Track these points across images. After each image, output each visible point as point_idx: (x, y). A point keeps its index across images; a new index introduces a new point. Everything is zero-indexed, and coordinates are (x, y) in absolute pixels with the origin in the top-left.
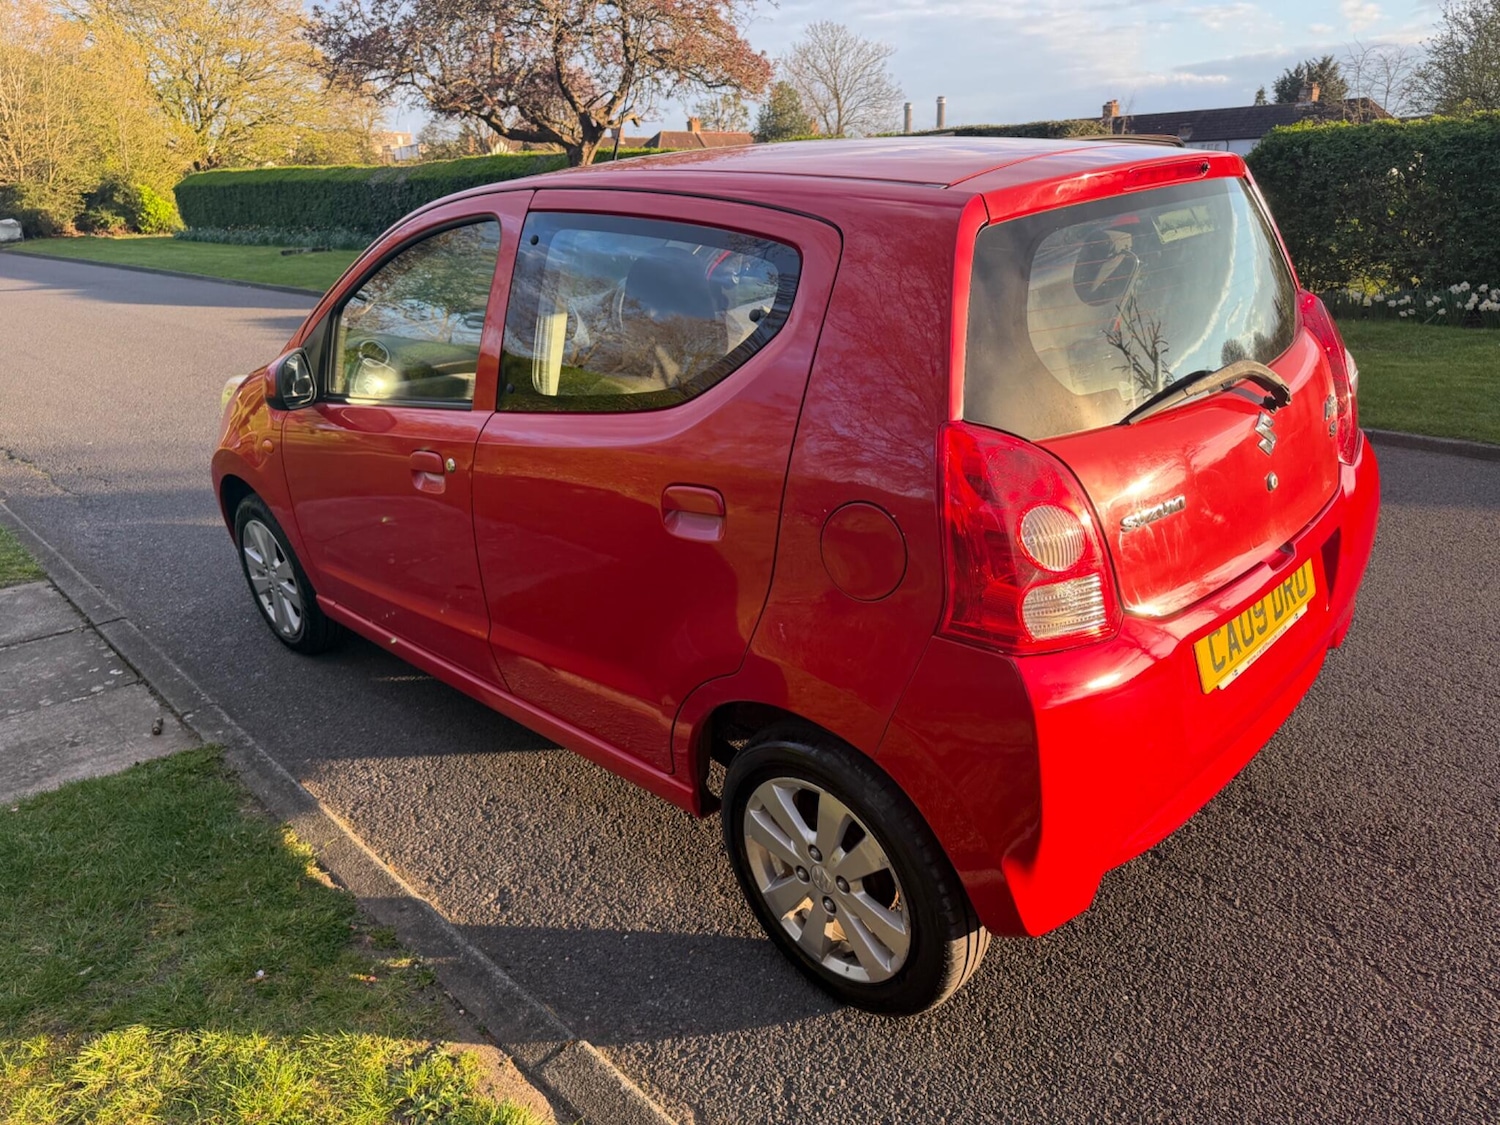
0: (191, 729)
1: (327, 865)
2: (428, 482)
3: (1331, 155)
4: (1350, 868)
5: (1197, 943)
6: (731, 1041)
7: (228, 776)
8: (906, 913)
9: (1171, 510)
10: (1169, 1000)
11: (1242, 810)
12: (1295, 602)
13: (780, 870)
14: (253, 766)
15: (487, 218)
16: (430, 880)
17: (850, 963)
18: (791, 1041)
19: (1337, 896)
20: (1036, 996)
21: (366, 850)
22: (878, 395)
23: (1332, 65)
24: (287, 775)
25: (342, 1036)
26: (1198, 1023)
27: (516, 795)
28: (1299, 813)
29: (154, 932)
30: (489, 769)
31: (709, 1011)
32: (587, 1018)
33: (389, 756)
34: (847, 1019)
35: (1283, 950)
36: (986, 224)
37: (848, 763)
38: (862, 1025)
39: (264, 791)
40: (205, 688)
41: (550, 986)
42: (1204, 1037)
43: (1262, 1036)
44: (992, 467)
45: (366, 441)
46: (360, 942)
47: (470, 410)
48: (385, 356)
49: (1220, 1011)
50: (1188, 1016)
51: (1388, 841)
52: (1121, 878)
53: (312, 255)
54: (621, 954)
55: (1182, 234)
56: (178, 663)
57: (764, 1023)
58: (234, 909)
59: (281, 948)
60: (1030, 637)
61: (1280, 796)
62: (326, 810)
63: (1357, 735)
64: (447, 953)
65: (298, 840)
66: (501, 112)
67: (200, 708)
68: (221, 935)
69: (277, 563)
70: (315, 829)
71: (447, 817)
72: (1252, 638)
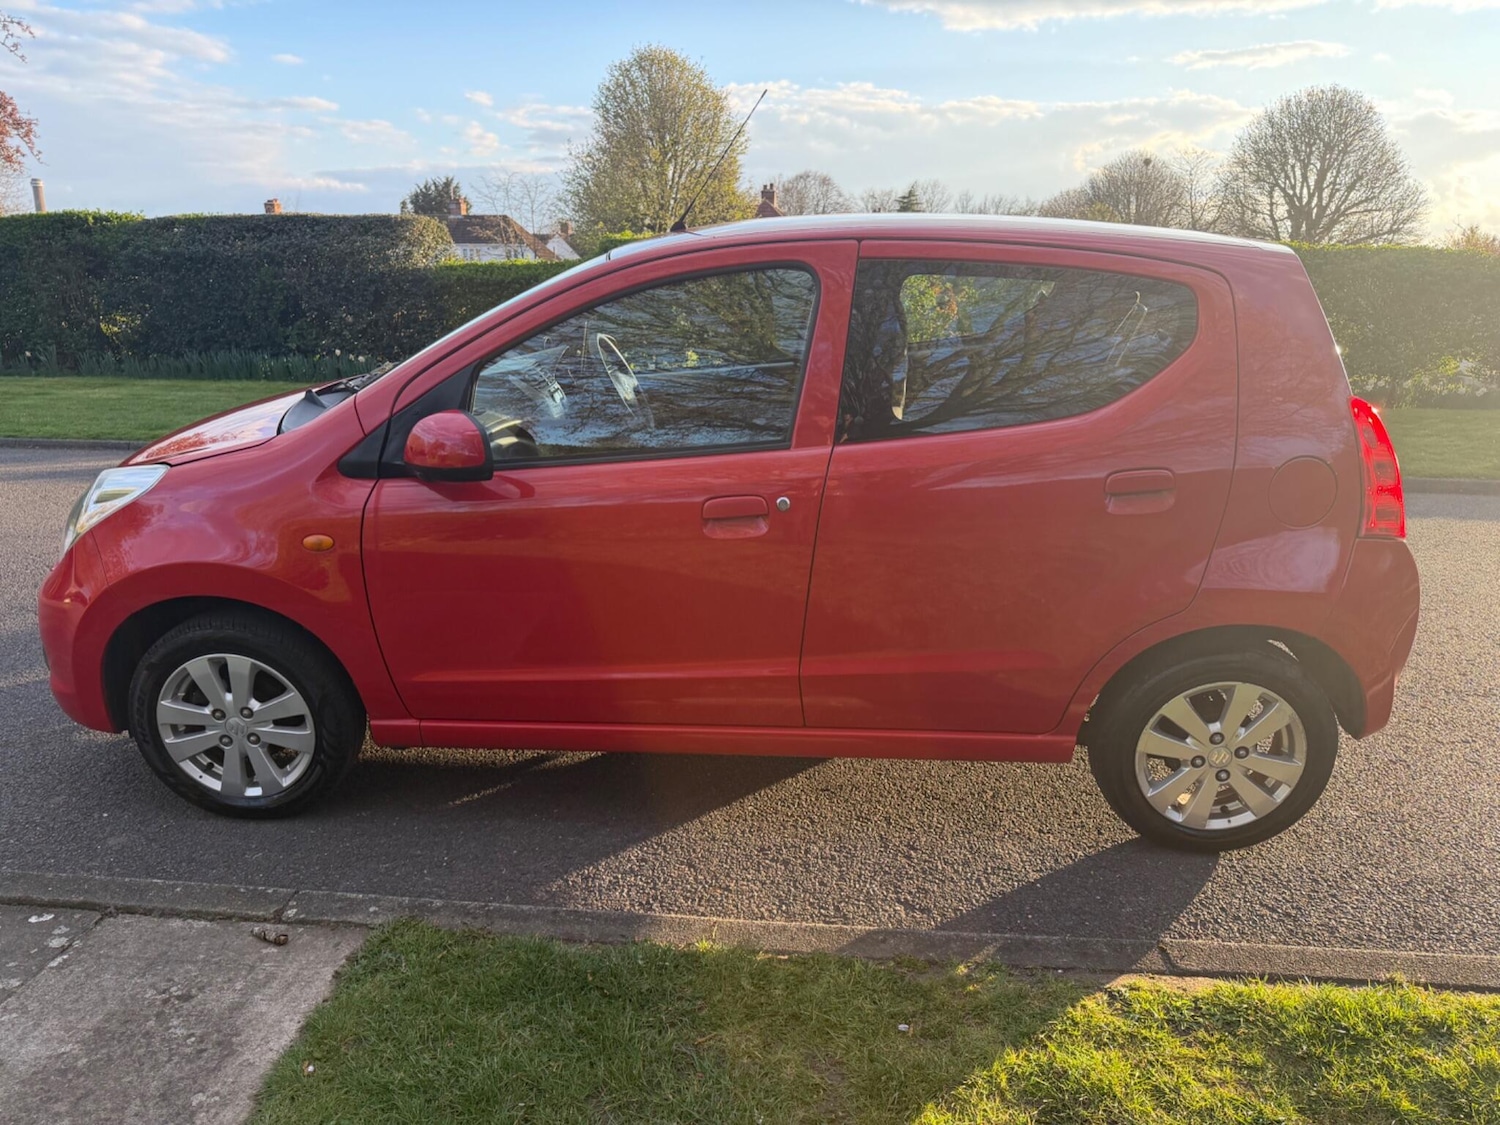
0: (320, 922)
8: (1305, 748)
17: (1230, 816)
23: (454, 185)
47: (788, 449)
67: (288, 900)
69: (255, 704)
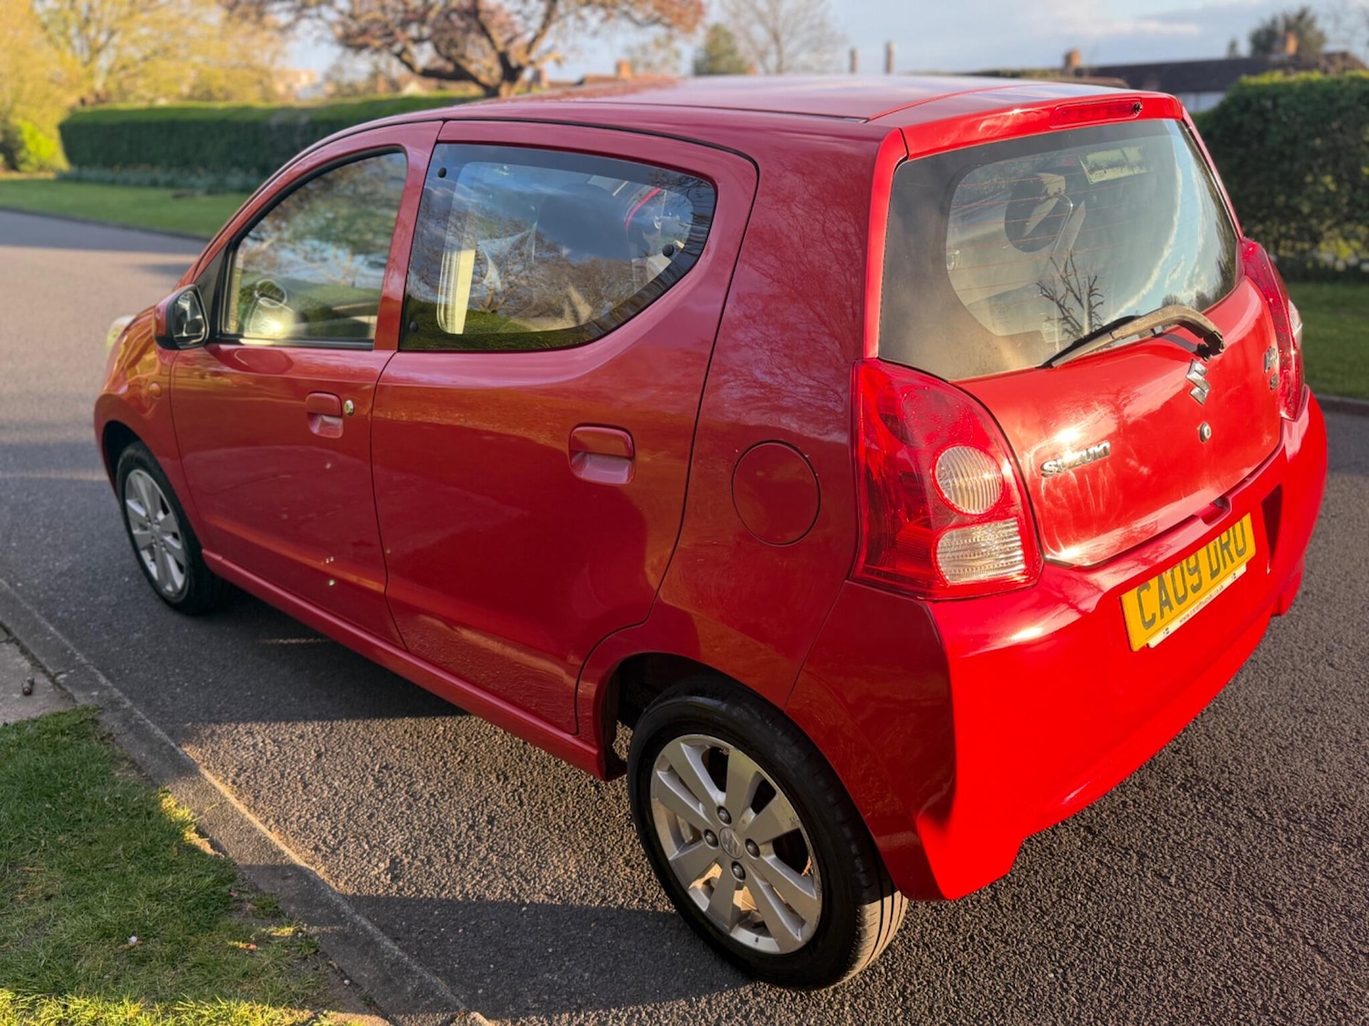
0: (64, 689)
1: (207, 831)
2: (325, 424)
3: (1302, 109)
4: (1293, 846)
5: (1129, 921)
6: (632, 1015)
7: (102, 739)
8: (817, 877)
9: (1095, 456)
10: (1097, 978)
11: (1183, 786)
12: (1233, 561)
13: (687, 835)
14: (131, 728)
15: (394, 149)
16: (316, 849)
17: (760, 934)
18: (696, 1016)
19: (1278, 874)
20: (956, 973)
21: (250, 816)
22: (802, 343)
23: (1309, 16)
24: (165, 738)
25: (219, 1004)
26: (1126, 1001)
27: (411, 763)
28: (1242, 790)
29: (21, 897)
30: (383, 735)
31: (609, 986)
32: (480, 991)
33: (275, 721)
34: (756, 995)
35: (1219, 928)
36: (905, 159)
37: (759, 717)
38: (772, 1001)
39: (141, 753)
40: (81, 648)
41: (443, 958)
42: (1132, 1016)
43: (1193, 1015)
44: (907, 407)
45: (261, 386)
46: (240, 910)
47: (370, 350)
48: (283, 296)
49: (1149, 990)
50: (1116, 995)
51: (1335, 819)
52: (1051, 853)
53: (207, 199)
54: (518, 926)
55: (1111, 175)
56: (51, 622)
57: (668, 998)
58: (106, 874)
59: (156, 914)
60: (944, 582)
61: (1223, 772)
62: (207, 774)
63: (1307, 710)
64: (333, 922)
65: (176, 805)
66: (414, 49)
67: (74, 668)
68: (91, 900)
69: (161, 516)
70: (195, 794)
71: (336, 784)
72: (1185, 597)
